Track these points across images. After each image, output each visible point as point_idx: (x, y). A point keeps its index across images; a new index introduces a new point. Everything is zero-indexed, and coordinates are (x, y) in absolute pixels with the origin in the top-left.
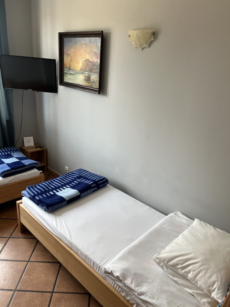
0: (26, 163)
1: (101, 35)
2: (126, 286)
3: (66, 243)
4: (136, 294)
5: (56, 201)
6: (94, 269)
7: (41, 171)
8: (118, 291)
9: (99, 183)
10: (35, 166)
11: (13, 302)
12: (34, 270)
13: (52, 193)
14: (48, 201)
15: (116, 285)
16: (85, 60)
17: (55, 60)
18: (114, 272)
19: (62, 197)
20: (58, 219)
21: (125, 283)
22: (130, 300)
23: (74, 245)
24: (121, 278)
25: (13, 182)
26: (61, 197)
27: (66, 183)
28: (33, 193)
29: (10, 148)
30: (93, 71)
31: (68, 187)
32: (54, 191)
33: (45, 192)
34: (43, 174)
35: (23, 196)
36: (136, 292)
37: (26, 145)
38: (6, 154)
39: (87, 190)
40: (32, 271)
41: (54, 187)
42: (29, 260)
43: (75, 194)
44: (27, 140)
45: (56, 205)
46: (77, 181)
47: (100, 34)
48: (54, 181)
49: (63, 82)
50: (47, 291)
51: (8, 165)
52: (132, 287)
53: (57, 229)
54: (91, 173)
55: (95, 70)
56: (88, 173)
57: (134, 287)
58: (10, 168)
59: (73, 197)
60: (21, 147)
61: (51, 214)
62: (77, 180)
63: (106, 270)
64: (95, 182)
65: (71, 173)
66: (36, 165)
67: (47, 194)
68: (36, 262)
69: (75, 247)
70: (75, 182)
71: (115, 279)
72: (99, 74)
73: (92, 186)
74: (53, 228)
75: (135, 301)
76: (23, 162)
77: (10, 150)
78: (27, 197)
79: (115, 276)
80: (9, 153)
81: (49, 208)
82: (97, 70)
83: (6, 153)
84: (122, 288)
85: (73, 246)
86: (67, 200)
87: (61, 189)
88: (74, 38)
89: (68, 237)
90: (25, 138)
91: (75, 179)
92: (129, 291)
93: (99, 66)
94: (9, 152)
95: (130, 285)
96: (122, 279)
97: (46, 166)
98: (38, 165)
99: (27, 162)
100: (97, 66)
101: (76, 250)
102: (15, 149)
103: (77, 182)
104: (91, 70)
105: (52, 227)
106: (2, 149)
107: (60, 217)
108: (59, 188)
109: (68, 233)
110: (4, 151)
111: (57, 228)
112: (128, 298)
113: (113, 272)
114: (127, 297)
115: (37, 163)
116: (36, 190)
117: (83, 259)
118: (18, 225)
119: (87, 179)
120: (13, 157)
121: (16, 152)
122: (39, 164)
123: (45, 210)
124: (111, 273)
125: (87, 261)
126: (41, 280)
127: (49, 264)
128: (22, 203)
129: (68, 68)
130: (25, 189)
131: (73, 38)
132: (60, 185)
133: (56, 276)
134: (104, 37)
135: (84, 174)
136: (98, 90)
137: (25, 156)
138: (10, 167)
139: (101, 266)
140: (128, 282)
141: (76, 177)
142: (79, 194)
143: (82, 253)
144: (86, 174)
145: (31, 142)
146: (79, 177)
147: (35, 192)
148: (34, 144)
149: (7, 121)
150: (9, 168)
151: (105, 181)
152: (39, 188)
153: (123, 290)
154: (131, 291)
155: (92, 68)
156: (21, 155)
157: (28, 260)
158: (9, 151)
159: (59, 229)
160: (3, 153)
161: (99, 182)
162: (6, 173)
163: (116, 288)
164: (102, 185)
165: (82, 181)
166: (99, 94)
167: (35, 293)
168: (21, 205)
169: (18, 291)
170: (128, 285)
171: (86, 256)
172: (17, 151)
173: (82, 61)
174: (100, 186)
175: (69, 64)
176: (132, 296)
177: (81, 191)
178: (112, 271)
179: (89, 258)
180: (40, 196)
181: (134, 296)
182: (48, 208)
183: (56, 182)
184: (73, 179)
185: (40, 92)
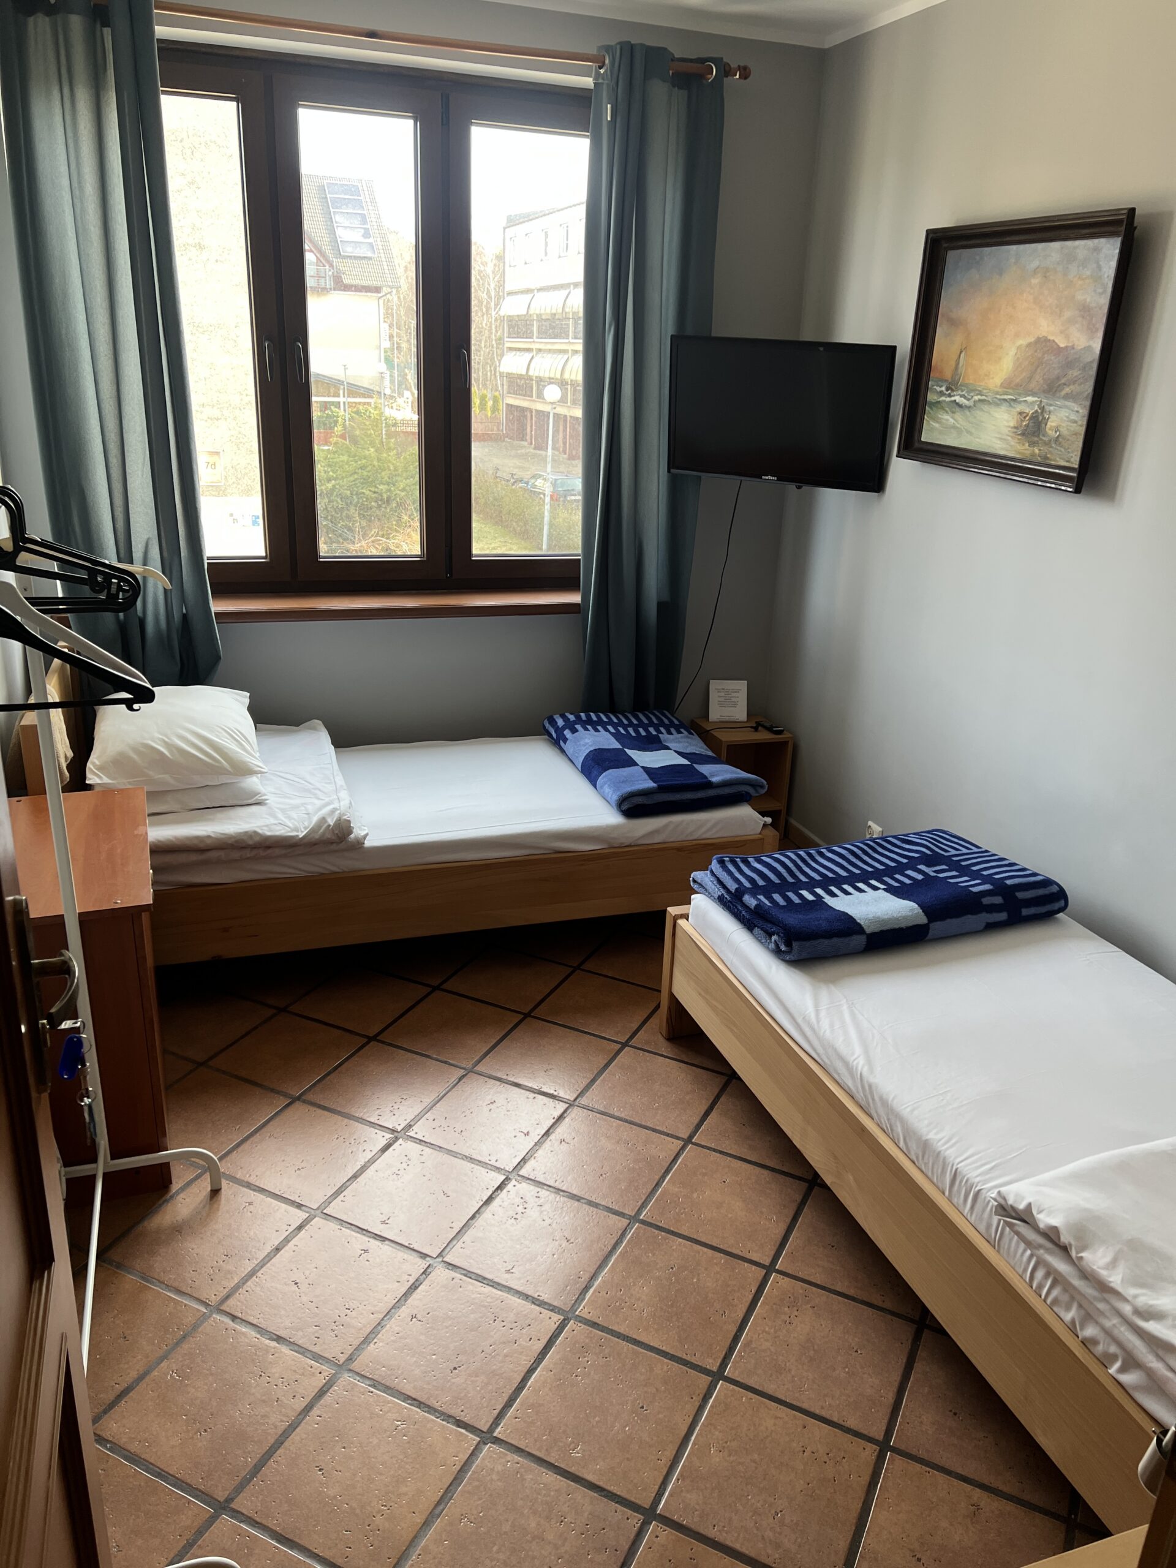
0: (713, 776)
1: (1123, 228)
2: (1086, 1275)
3: (850, 1083)
4: (1127, 1309)
5: (824, 925)
6: (955, 1201)
7: (769, 820)
8: (1049, 1301)
9: (1021, 895)
10: (748, 793)
11: (625, 1252)
12: (704, 1174)
13: (810, 897)
14: (792, 920)
15: (1040, 1274)
16: (1029, 345)
17: (894, 348)
18: (1040, 1212)
19: (851, 917)
20: (826, 993)
21: (1081, 1258)
22: (1094, 1342)
23: (881, 1098)
24: (1065, 1238)
25: (657, 839)
26: (847, 914)
27: (870, 869)
28: (737, 880)
29: (658, 714)
30: (1063, 393)
31: (875, 888)
32: (819, 891)
33: (783, 887)
34: (772, 833)
35: (697, 893)
36: (1126, 1300)
37: (716, 713)
38: (643, 733)
39: (958, 915)
40: (700, 1177)
41: (817, 877)
42: (691, 1137)
43: (905, 918)
44: (722, 694)
45: (821, 940)
46: (920, 872)
47: (1118, 222)
48: (822, 855)
49: (917, 445)
50: (748, 1256)
51: (648, 771)
52: (1110, 1279)
53: (816, 1027)
54: (987, 851)
55: (1072, 387)
56: (976, 850)
57: (1119, 1282)
58: (655, 785)
59: (897, 927)
60: (695, 720)
61: (794, 970)
62: (922, 867)
63: (1005, 1199)
64: (1000, 888)
65: (894, 837)
66: (751, 791)
67: (790, 894)
68: (714, 1150)
69: (885, 1103)
70: (909, 872)
71: (1040, 1240)
72: (1088, 403)
73: (986, 901)
74: (800, 1020)
75: (1119, 1344)
76: (705, 769)
77: (655, 721)
78: (710, 895)
79: (1042, 1226)
80: (654, 733)
81: (795, 944)
82: (1080, 385)
83: (641, 730)
84: (1067, 1287)
85: (876, 1098)
86: (868, 931)
87: (846, 887)
88: (994, 248)
89: (860, 1063)
90: (715, 685)
91: (912, 864)
92: (1095, 1298)
93: (1095, 366)
94: (651, 729)
95: (1104, 1273)
96: (1073, 1242)
97: (784, 813)
98: (757, 791)
99: (719, 773)
100: (1084, 368)
101: (888, 1115)
102: (676, 722)
103: (920, 877)
104: (1052, 389)
105: (796, 1015)
106: (629, 715)
107: (832, 987)
108: (838, 882)
109: (858, 1050)
110: (635, 722)
111: (818, 1022)
112: (1089, 1331)
113: (1034, 1212)
114: (1081, 1329)
115: (757, 780)
116: (745, 876)
117: (914, 1158)
118: (658, 1006)
119: (964, 871)
120: (668, 748)
121: (679, 732)
122: (762, 787)
123: (778, 952)
124: (1025, 1217)
125: (926, 1164)
126: (730, 1216)
127: (766, 1172)
128: (686, 917)
129: (946, 381)
130: (704, 867)
131: (987, 250)
132: (844, 874)
133: (789, 1220)
134: (1136, 232)
135: (953, 852)
136: (1075, 475)
137: (710, 753)
138: (654, 782)
139: (984, 1192)
140: (1097, 1259)
141: (916, 855)
142: (924, 920)
143: (909, 1132)
144: (965, 851)
145: (735, 705)
146: (932, 860)
147: (743, 880)
148: (749, 715)
149: (661, 605)
150: (650, 784)
151: (1053, 894)
152: (758, 868)
153: (1073, 1295)
154: (1107, 1296)
155: (1058, 378)
156: (696, 746)
157: (685, 1136)
158: (651, 724)
159: (825, 1027)
160: (631, 730)
161: (1019, 891)
162: (640, 800)
163: (1040, 1286)
164: (1032, 911)
165: (941, 875)
166: (1078, 491)
167: (705, 1250)
168: (681, 922)
169: (643, 1222)
170: (1093, 1270)
171: (925, 1146)
172: (682, 730)
173: (1019, 348)
174: (1025, 912)
175: (953, 363)
176: (1106, 1317)
177: (934, 912)
178: (1029, 1205)
179: (939, 1153)
180: (761, 897)
181: (1116, 1321)
182: (788, 944)
183: (827, 863)
184: (905, 861)
185: (805, 488)
